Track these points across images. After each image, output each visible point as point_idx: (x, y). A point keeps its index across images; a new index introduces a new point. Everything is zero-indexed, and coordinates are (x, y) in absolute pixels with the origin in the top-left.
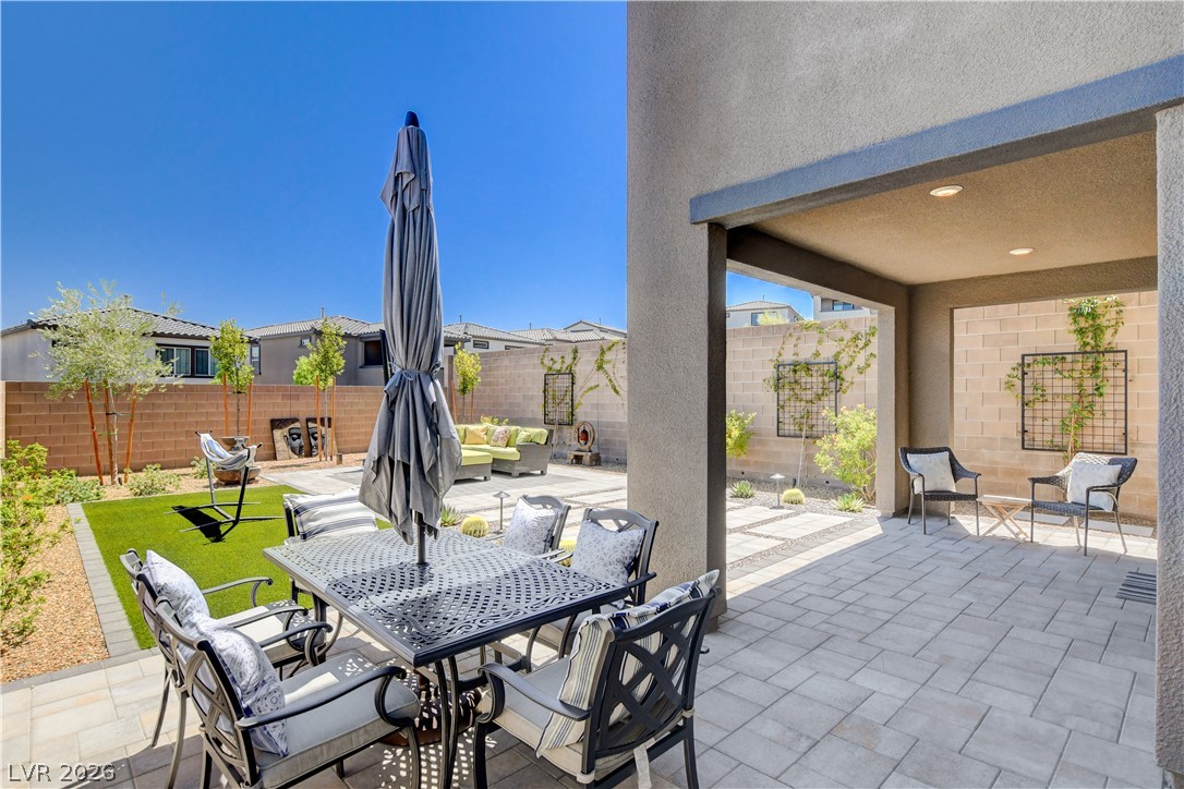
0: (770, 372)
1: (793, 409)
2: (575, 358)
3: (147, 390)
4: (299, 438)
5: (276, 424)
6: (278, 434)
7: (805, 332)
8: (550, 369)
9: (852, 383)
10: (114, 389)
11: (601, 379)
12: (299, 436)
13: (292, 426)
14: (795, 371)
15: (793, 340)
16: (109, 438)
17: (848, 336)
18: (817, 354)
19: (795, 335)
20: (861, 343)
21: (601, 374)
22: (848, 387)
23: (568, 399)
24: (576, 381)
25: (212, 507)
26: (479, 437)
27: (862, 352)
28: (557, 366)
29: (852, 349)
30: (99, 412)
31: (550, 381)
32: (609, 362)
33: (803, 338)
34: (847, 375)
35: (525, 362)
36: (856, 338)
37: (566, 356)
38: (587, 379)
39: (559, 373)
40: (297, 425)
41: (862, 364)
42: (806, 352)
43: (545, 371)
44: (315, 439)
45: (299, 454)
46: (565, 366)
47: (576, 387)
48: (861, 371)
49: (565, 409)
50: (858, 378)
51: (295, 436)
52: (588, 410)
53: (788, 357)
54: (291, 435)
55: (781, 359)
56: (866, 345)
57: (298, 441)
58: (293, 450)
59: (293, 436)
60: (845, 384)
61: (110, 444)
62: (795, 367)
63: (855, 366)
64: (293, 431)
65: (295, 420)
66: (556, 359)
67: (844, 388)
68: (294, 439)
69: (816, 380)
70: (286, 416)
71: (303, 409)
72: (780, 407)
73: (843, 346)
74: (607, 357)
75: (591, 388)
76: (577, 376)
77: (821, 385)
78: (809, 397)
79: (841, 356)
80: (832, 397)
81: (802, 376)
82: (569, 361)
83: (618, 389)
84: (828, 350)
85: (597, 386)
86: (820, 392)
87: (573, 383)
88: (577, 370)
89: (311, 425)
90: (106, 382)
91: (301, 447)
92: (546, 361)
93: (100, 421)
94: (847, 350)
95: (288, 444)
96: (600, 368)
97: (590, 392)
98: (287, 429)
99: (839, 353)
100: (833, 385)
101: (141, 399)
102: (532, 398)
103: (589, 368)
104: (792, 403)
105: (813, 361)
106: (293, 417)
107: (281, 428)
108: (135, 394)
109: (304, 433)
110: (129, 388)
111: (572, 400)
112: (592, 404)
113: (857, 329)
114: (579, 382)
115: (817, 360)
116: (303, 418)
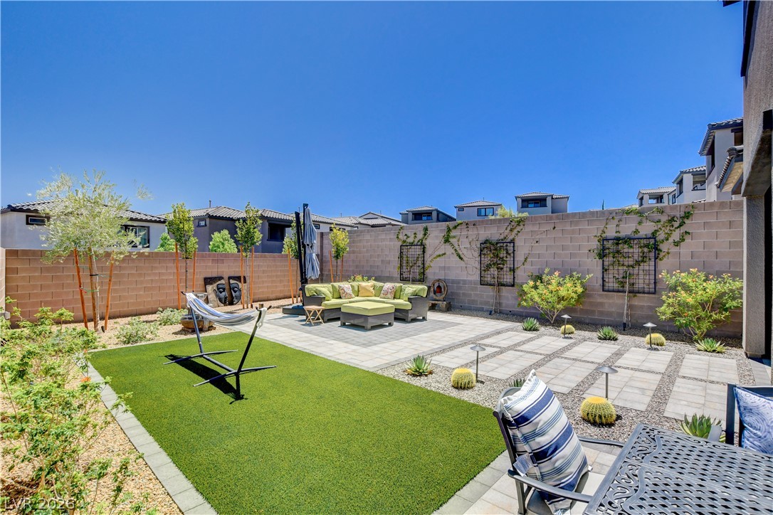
0: (595, 244)
1: (616, 272)
2: (425, 234)
3: (122, 256)
4: (224, 291)
5: (208, 281)
6: (210, 288)
7: (625, 216)
8: (404, 241)
9: (668, 253)
10: (97, 256)
11: (448, 249)
12: (224, 290)
13: (219, 282)
14: (618, 244)
15: (616, 221)
16: (93, 294)
17: (664, 218)
18: (636, 231)
19: (617, 218)
20: (676, 224)
21: (448, 246)
22: (664, 256)
23: (420, 263)
24: (426, 250)
25: (201, 356)
26: (369, 291)
27: (678, 231)
28: (410, 240)
29: (668, 228)
30: (85, 274)
31: (405, 251)
32: (454, 237)
33: (624, 220)
34: (664, 247)
35: (383, 237)
36: (672, 220)
37: (418, 233)
38: (436, 249)
39: (412, 244)
40: (223, 281)
41: (677, 239)
42: (627, 229)
43: (400, 243)
44: (235, 292)
45: (225, 304)
46: (416, 240)
47: (427, 255)
48: (677, 244)
49: (417, 270)
50: (674, 250)
51: (221, 290)
52: (437, 271)
53: (611, 233)
54: (218, 289)
55: (604, 235)
56: (681, 225)
57: (223, 293)
58: (220, 300)
59: (220, 289)
60: (662, 254)
61: (93, 298)
62: (617, 240)
63: (671, 240)
64: (220, 286)
65: (221, 278)
66: (409, 234)
67: (661, 256)
68: (221, 292)
69: (636, 251)
70: (215, 275)
71: (227, 270)
72: (605, 270)
73: (659, 226)
74: (452, 234)
75: (439, 256)
76: (427, 247)
77: (641, 254)
78: (631, 263)
79: (658, 233)
80: (652, 263)
81: (625, 248)
82: (420, 236)
83: (462, 256)
84: (647, 229)
85: (445, 254)
86: (640, 259)
87: (424, 252)
88: (427, 242)
89: (232, 281)
90: (90, 250)
91: (226, 298)
92: (400, 237)
93: (86, 280)
94: (663, 229)
95: (217, 296)
96: (447, 241)
97: (438, 259)
98: (215, 285)
99: (656, 231)
100: (652, 254)
101: (117, 263)
102: (389, 262)
103: (437, 242)
104: (616, 268)
105: (633, 236)
106: (219, 275)
107: (211, 284)
108: (113, 259)
109: (227, 287)
110: (108, 255)
111: (424, 264)
112: (440, 267)
113: (672, 214)
114: (428, 252)
115: (636, 236)
116: (226, 277)
